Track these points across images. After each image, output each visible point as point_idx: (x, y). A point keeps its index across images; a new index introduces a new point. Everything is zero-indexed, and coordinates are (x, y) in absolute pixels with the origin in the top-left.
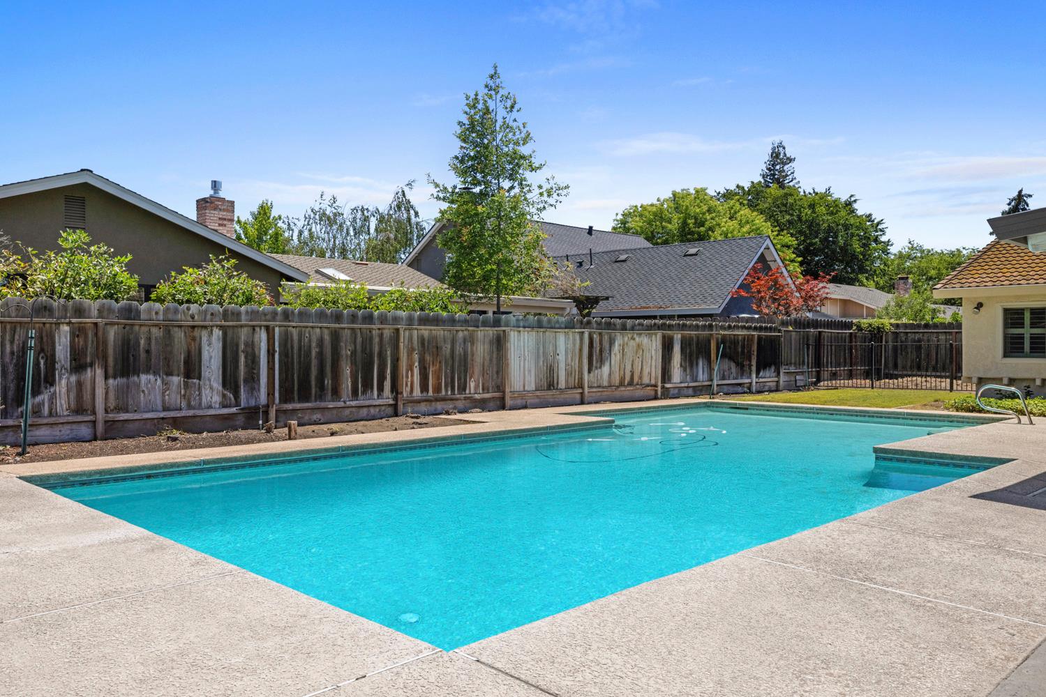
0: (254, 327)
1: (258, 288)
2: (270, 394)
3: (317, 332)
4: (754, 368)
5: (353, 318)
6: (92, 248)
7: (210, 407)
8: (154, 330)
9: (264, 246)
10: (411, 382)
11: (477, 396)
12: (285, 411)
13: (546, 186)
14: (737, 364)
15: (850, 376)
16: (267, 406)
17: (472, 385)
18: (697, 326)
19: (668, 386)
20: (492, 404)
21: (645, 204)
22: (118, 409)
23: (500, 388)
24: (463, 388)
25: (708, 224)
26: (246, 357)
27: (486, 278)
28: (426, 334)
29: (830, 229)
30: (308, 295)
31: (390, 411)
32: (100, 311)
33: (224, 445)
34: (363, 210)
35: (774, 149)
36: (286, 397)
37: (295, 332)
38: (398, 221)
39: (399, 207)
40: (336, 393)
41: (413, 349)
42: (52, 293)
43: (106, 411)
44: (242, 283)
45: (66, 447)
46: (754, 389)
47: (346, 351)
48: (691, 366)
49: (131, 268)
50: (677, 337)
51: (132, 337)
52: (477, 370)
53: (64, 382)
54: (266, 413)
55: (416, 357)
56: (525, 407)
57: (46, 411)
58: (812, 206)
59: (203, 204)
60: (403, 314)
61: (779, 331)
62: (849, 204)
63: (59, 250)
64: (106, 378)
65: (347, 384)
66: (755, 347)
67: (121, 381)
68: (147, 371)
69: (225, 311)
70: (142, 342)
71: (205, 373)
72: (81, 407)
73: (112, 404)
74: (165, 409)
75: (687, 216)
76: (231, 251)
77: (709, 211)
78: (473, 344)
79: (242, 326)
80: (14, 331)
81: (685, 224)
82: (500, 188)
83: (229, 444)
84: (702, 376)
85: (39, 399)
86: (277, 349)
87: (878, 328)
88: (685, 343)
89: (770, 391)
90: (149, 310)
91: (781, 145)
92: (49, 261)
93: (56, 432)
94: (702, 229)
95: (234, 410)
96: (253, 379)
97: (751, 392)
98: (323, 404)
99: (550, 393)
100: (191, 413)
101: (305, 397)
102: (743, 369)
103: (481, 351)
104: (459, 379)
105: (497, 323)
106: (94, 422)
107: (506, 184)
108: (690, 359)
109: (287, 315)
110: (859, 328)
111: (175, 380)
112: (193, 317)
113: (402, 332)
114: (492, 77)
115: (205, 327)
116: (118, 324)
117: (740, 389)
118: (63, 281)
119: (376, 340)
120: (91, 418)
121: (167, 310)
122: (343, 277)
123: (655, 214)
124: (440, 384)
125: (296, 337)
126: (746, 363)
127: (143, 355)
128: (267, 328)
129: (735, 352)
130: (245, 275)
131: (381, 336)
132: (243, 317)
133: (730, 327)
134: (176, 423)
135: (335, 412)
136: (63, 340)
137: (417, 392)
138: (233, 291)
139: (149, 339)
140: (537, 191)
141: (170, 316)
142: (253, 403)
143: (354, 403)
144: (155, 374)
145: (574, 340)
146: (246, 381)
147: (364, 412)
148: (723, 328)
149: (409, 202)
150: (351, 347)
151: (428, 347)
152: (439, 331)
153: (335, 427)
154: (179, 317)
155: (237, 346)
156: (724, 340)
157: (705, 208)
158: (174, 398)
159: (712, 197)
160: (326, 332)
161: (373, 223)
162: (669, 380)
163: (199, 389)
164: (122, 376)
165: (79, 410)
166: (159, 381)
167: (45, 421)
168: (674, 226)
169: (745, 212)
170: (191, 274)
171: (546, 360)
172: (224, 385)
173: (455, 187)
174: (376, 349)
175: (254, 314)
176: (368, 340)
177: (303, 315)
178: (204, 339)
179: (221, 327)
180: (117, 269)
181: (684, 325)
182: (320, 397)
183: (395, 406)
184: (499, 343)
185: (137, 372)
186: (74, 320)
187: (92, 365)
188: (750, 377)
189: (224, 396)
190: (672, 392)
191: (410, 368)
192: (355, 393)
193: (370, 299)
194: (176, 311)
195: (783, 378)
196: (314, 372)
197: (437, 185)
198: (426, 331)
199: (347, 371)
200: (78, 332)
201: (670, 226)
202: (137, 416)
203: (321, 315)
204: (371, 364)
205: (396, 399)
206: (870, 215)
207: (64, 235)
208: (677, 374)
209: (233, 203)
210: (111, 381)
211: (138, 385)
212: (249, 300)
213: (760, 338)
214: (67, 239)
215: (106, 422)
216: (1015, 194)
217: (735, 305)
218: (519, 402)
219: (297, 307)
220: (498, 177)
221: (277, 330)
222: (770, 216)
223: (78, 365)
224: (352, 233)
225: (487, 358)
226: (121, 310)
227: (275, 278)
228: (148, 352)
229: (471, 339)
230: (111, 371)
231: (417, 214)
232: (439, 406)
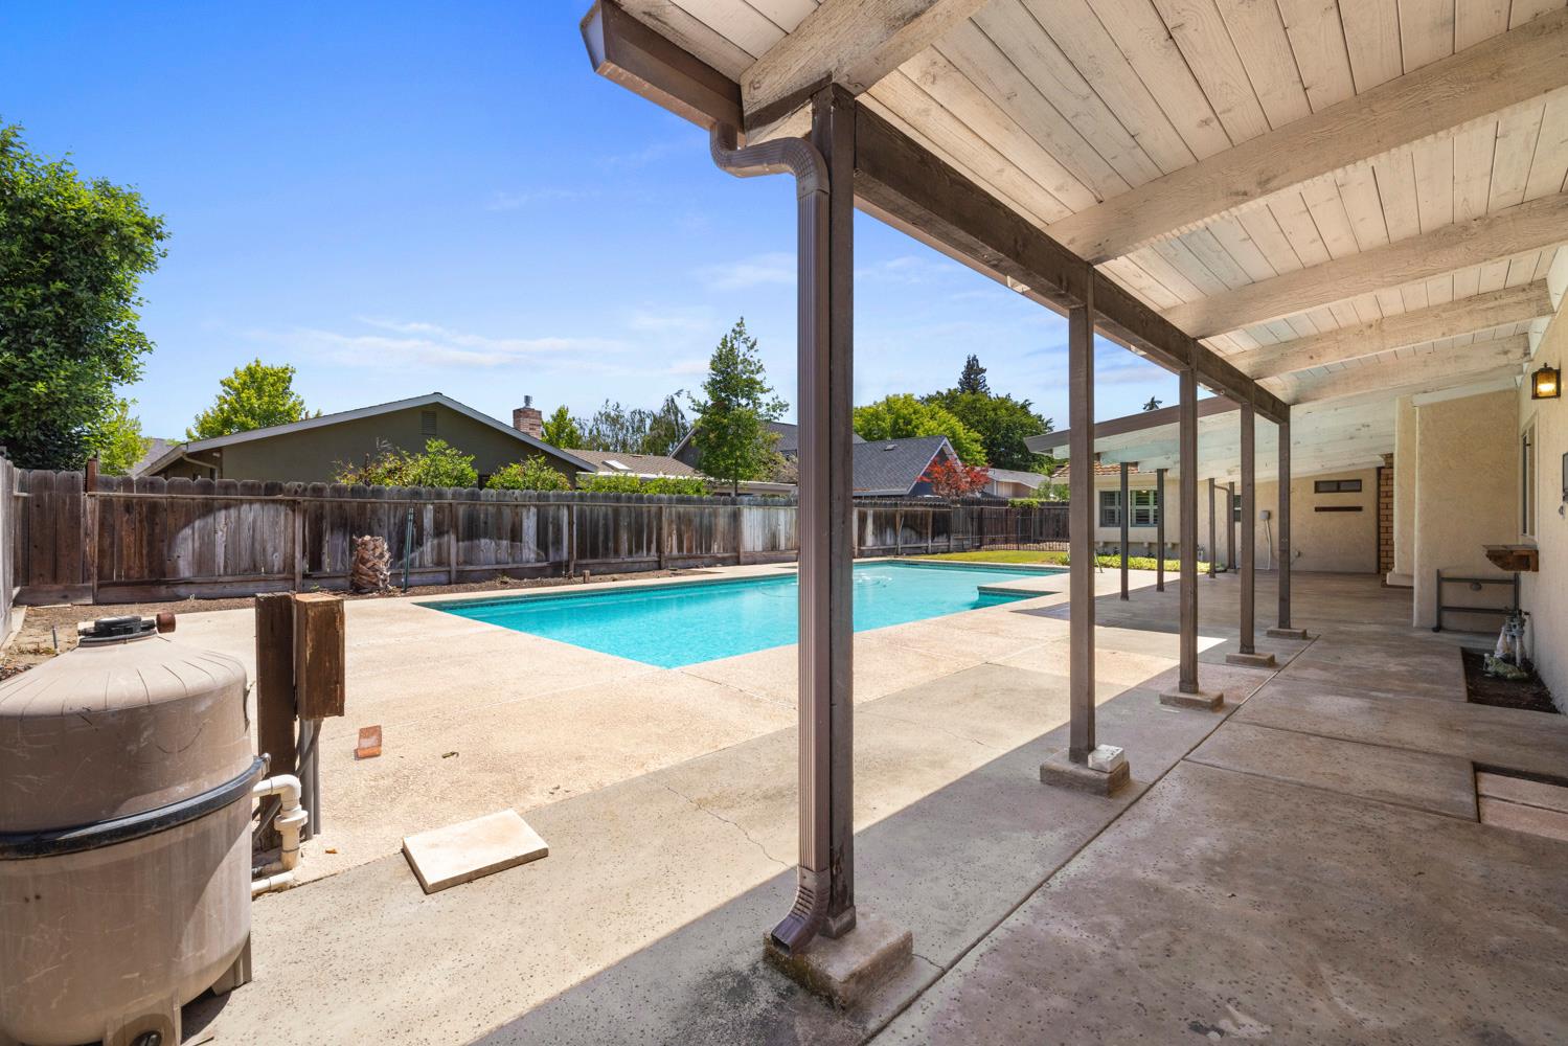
0: (559, 505)
1: (561, 478)
2: (570, 552)
3: (603, 509)
4: (930, 536)
5: (629, 499)
6: (448, 452)
7: (528, 562)
8: (490, 508)
9: (562, 443)
10: (671, 545)
11: (719, 555)
12: (581, 565)
13: (771, 403)
14: (917, 532)
15: (1007, 541)
16: (568, 562)
17: (716, 547)
18: (885, 504)
19: (863, 548)
20: (730, 560)
21: (864, 406)
22: (466, 563)
23: (736, 549)
24: (709, 549)
25: (914, 423)
26: (553, 528)
27: (727, 469)
28: (682, 510)
29: (1008, 428)
30: (597, 483)
31: (655, 565)
32: (454, 496)
33: (539, 586)
34: (640, 412)
35: (969, 362)
36: (581, 555)
37: (588, 510)
38: (669, 423)
39: (668, 411)
40: (617, 552)
41: (672, 521)
42: (420, 482)
43: (458, 564)
44: (550, 474)
45: (432, 588)
46: (930, 551)
47: (624, 522)
48: (881, 536)
49: (474, 465)
50: (870, 512)
51: (475, 513)
52: (719, 536)
53: (429, 544)
54: (567, 566)
55: (674, 527)
56: (754, 563)
57: (417, 563)
58: (994, 410)
59: (518, 414)
60: (664, 496)
61: (950, 507)
62: (1024, 407)
63: (425, 453)
64: (458, 541)
65: (624, 546)
66: (930, 520)
67: (466, 543)
68: (485, 537)
69: (539, 495)
70: (482, 516)
71: (525, 538)
72: (440, 562)
73: (461, 559)
74: (498, 563)
75: (898, 417)
76: (542, 451)
77: (915, 413)
78: (716, 517)
79: (550, 505)
80: (396, 508)
81: (896, 422)
82: (739, 405)
83: (543, 586)
84: (889, 541)
85: (413, 555)
86: (575, 521)
87: (1028, 505)
88: (876, 517)
89: (943, 552)
90: (487, 494)
91: (974, 359)
92: (417, 460)
93: (424, 578)
94: (909, 427)
95: (545, 564)
96: (558, 543)
97: (927, 553)
98: (608, 561)
99: (774, 553)
100: (515, 566)
101: (594, 555)
102: (921, 536)
103: (722, 522)
104: (706, 543)
105: (734, 502)
106: (449, 572)
107: (744, 402)
108: (880, 529)
109: (582, 498)
110: (1013, 505)
111: (505, 543)
112: (516, 499)
113: (664, 509)
114: (738, 325)
115: (525, 506)
116: (466, 504)
117: (918, 551)
118: (427, 474)
119: (645, 515)
120: (448, 569)
121: (499, 494)
122: (623, 467)
123: (872, 415)
124: (692, 547)
125: (588, 513)
126: (924, 531)
127: (482, 525)
128: (568, 506)
129: (914, 523)
130: (551, 470)
131: (649, 511)
132: (551, 498)
133: (911, 505)
134: (505, 572)
135: (615, 566)
136: (429, 515)
137: (675, 552)
138: (544, 481)
139: (486, 515)
140: (764, 408)
141: (502, 499)
142: (558, 559)
143: (630, 560)
144: (490, 538)
145: (791, 515)
146: (553, 544)
147: (637, 566)
148: (905, 505)
149: (676, 407)
150: (628, 520)
151: (683, 521)
152: (691, 508)
153: (615, 576)
154: (507, 499)
155: (547, 518)
156: (906, 513)
157: (912, 410)
158: (503, 555)
159: (918, 401)
160: (610, 510)
161: (648, 422)
162: (864, 544)
163: (521, 550)
164: (468, 540)
165: (439, 563)
166: (493, 544)
167: (417, 570)
168: (887, 424)
169: (943, 413)
170: (515, 469)
171: (770, 529)
172: (538, 546)
173: (706, 402)
174: (646, 521)
175: (559, 497)
176: (639, 514)
177: (593, 497)
178: (524, 514)
179: (535, 506)
180: (465, 466)
181: (875, 504)
182: (606, 555)
183: (659, 562)
184: (736, 517)
185: (478, 537)
186: (436, 501)
187: (448, 532)
188: (927, 541)
189: (538, 554)
190: (866, 553)
191: (670, 535)
192: (630, 553)
193: (641, 485)
194: (505, 494)
195: (953, 543)
196: (601, 538)
197: (694, 401)
198: (681, 508)
199: (624, 537)
200: (438, 510)
201: (884, 425)
202: (478, 568)
203: (606, 497)
204: (642, 532)
205: (660, 557)
206: (1041, 416)
207: (429, 442)
208: (870, 540)
209: (540, 412)
210: (461, 543)
211: (479, 546)
212: (555, 486)
213: (934, 513)
214: (431, 446)
215: (457, 572)
216: (1149, 401)
217: (920, 488)
218: (750, 559)
219: (589, 492)
220: (736, 396)
221: (575, 508)
222: (963, 418)
223: (439, 532)
224: (631, 431)
225: (726, 528)
226: (467, 494)
227: (571, 469)
228: (486, 523)
229: (715, 514)
230: (460, 536)
231: (683, 417)
232: (691, 562)
